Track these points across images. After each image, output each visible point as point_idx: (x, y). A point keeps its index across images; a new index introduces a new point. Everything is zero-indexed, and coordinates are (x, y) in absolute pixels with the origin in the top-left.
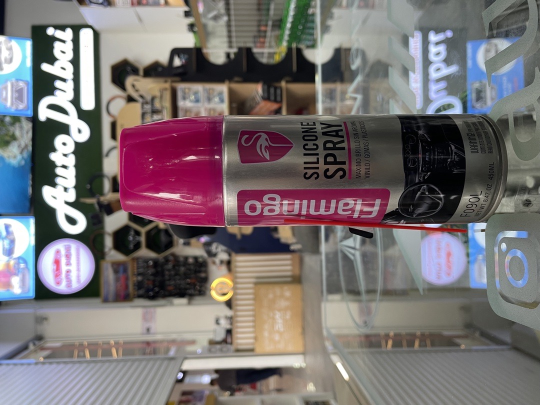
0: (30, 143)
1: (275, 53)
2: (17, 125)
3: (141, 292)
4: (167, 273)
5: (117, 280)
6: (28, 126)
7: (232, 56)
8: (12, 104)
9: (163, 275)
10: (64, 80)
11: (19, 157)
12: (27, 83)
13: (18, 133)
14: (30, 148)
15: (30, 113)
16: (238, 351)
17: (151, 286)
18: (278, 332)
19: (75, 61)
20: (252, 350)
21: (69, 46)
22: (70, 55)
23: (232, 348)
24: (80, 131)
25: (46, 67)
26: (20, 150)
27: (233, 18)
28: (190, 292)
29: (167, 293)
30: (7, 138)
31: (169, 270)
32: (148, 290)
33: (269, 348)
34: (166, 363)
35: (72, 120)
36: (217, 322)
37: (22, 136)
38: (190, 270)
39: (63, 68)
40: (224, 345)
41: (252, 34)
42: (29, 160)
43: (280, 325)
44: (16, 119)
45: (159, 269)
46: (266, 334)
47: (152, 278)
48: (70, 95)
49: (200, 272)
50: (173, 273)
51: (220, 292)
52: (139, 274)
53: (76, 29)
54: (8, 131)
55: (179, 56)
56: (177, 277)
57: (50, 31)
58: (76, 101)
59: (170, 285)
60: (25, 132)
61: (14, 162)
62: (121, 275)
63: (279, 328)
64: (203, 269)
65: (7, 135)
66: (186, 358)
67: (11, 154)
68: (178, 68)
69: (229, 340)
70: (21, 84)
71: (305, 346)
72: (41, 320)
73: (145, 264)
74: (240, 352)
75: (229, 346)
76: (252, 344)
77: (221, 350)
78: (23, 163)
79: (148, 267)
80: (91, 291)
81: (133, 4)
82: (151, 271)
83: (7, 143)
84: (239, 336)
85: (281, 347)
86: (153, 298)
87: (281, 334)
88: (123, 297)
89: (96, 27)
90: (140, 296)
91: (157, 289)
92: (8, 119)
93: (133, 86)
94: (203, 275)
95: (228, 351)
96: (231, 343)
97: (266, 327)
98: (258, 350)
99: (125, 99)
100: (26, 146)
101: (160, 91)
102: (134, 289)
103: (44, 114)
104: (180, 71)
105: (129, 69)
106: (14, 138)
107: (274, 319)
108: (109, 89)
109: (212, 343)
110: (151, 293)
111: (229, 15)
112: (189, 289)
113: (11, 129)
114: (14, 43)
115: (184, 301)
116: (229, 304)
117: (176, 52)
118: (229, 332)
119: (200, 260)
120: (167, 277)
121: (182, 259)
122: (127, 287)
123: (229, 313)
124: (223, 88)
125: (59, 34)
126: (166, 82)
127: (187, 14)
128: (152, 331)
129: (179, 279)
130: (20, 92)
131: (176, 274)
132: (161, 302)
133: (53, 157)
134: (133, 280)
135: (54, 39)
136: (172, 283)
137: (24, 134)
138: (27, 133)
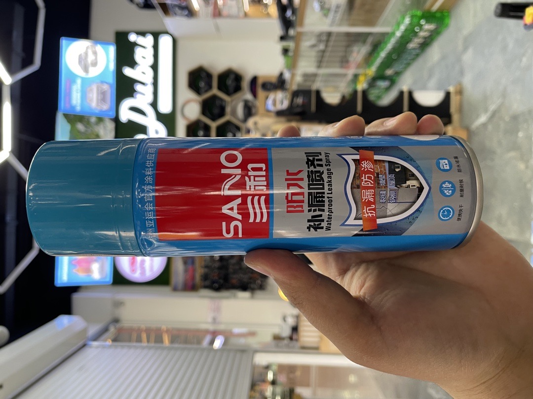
2: (101, 125)
4: (231, 267)
5: (186, 271)
6: (111, 126)
8: (98, 105)
9: (228, 269)
10: (143, 84)
12: (111, 86)
13: (102, 133)
15: (113, 114)
16: (303, 348)
17: (216, 278)
19: (155, 67)
20: (317, 348)
21: (150, 52)
22: (151, 61)
23: (298, 344)
24: (157, 132)
25: (128, 71)
28: (252, 286)
29: (230, 285)
31: (233, 265)
33: (333, 348)
35: (151, 121)
36: (284, 319)
37: (106, 135)
39: (144, 73)
40: (290, 341)
44: (100, 120)
45: (224, 263)
47: (217, 271)
48: (150, 98)
50: (236, 267)
52: (206, 267)
53: (156, 36)
54: (94, 130)
56: (241, 272)
57: (133, 38)
59: (234, 279)
60: (108, 131)
62: (190, 267)
65: (92, 134)
66: (254, 352)
69: (295, 337)
70: (106, 87)
72: (118, 304)
74: (306, 349)
75: (294, 343)
76: (316, 342)
77: (288, 346)
79: (214, 261)
80: (163, 280)
82: (217, 265)
84: (305, 334)
86: (217, 289)
88: (190, 287)
89: (176, 34)
90: (206, 287)
91: (221, 281)
92: (93, 120)
95: (294, 347)
96: (297, 340)
98: (323, 349)
99: (200, 103)
102: (201, 280)
103: (125, 115)
105: (203, 75)
106: (99, 136)
108: (185, 93)
109: (277, 338)
110: (216, 285)
112: (251, 283)
113: (96, 129)
114: (99, 48)
115: (246, 294)
118: (295, 329)
120: (231, 270)
122: (193, 278)
123: (295, 312)
125: (140, 40)
128: (218, 321)
129: (242, 274)
130: (103, 94)
131: (240, 269)
132: (225, 293)
134: (199, 272)
135: (135, 44)
136: (236, 276)
137: (108, 133)
138: (111, 132)
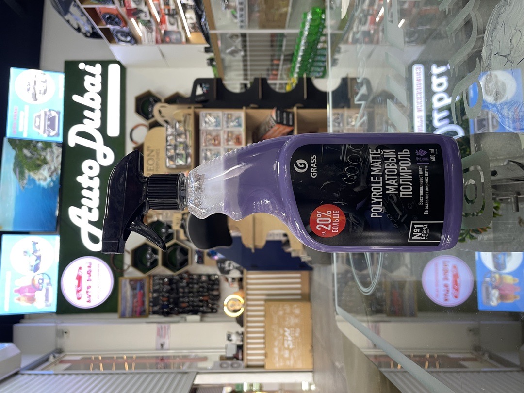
0: (60, 167)
1: (286, 84)
2: (48, 150)
3: (156, 308)
4: (181, 290)
5: (134, 296)
6: (58, 151)
7: (249, 86)
8: (44, 131)
9: (178, 293)
10: (92, 110)
11: (49, 179)
12: (58, 113)
13: (48, 158)
14: (59, 172)
15: (60, 139)
16: (248, 367)
17: (166, 303)
18: (288, 349)
20: (263, 367)
21: (98, 80)
22: (99, 87)
23: (243, 364)
24: (105, 156)
25: (76, 98)
26: (50, 173)
27: (248, 53)
28: (203, 309)
29: (181, 310)
30: (39, 162)
31: (183, 287)
32: (163, 307)
33: (279, 365)
34: (179, 376)
35: (98, 145)
36: (229, 338)
37: (53, 161)
38: (203, 287)
39: (92, 100)
40: (235, 361)
41: (265, 68)
42: (58, 182)
43: (289, 342)
44: (48, 145)
45: (174, 286)
46: (276, 350)
47: (167, 295)
48: (98, 123)
49: (213, 290)
50: (186, 290)
51: (232, 309)
52: (155, 291)
53: (105, 64)
54: (40, 155)
55: (201, 86)
56: (191, 295)
57: (82, 66)
58: (103, 129)
59: (183, 302)
60: (55, 156)
61: (44, 184)
62: (137, 291)
63: (289, 346)
64: (216, 287)
65: (38, 159)
66: (198, 373)
67: (41, 177)
68: (200, 96)
69: (240, 357)
70: (54, 114)
71: (314, 364)
72: (62, 333)
73: (161, 282)
74: (251, 368)
75: (240, 362)
76: (263, 360)
77: (232, 365)
78: (52, 184)
79: (163, 284)
80: (109, 307)
81: (157, 42)
82: (166, 288)
83: (38, 167)
84: (249, 352)
85: (290, 364)
86: (167, 314)
87: (290, 351)
88: (139, 313)
89: (123, 62)
90: (155, 313)
91: (171, 306)
92: (40, 145)
93: (160, 112)
94: (215, 293)
95: (239, 366)
96: (242, 360)
97: (276, 343)
98: (268, 367)
99: (147, 126)
100: (56, 169)
101: (184, 116)
102: (150, 306)
103: (73, 140)
104: (202, 98)
105: (151, 100)
106: (45, 162)
107: (284, 335)
108: (133, 118)
109: (223, 359)
110: (166, 310)
111: (245, 51)
112: (202, 306)
113: (43, 154)
115: (197, 318)
116: (240, 321)
117: (199, 82)
118: (240, 348)
119: (213, 278)
120: (181, 294)
121: (195, 277)
122: (143, 303)
123: (241, 330)
124: (241, 114)
125: (89, 68)
126: (190, 108)
127: (207, 50)
128: (165, 346)
129: (192, 297)
130: (52, 120)
131: (190, 292)
132: (175, 318)
133: (79, 179)
134: (149, 296)
136: (187, 300)
137: (55, 159)
138: (57, 157)
